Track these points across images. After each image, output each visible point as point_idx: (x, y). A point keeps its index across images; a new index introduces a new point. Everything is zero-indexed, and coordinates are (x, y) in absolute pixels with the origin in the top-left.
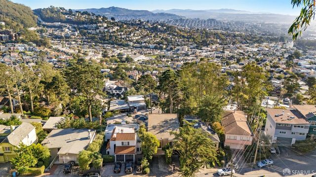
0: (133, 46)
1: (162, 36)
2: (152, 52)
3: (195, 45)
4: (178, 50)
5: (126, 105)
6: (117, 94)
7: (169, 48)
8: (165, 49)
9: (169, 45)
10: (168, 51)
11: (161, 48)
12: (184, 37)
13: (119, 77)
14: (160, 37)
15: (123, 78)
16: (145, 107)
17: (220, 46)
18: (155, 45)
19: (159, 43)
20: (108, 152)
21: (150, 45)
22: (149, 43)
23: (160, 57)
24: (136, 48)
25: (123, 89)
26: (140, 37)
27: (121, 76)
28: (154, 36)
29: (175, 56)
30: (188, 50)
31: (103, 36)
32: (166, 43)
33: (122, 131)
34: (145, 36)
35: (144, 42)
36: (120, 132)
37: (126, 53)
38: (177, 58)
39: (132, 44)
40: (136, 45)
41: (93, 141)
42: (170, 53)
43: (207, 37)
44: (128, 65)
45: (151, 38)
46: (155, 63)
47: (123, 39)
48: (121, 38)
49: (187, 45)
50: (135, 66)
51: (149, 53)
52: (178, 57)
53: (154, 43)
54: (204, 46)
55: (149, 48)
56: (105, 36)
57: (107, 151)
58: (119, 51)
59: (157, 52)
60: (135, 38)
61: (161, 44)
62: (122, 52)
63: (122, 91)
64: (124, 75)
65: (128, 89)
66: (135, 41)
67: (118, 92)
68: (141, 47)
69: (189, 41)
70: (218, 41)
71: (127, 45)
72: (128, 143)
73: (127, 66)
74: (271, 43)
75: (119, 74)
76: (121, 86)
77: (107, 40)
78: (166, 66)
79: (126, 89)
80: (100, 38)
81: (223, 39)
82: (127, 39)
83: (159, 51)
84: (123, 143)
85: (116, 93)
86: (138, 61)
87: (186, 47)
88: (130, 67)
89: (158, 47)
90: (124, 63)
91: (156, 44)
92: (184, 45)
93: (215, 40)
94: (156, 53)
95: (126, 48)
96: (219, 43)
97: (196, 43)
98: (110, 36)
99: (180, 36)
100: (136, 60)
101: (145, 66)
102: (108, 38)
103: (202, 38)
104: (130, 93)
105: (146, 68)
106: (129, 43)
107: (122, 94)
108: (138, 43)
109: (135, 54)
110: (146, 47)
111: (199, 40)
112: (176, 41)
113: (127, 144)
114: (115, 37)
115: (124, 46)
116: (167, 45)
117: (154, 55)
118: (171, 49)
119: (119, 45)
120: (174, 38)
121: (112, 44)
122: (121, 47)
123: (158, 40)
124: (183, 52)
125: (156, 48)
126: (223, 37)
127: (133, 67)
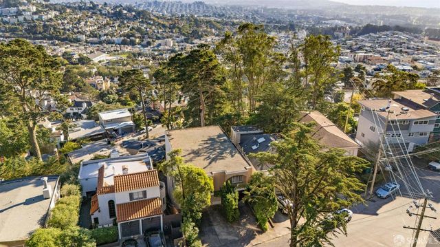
0: (86, 42)
1: (131, 26)
2: (119, 49)
3: (183, 37)
4: (160, 45)
5: (99, 128)
6: (74, 114)
7: (145, 42)
8: (139, 44)
9: (144, 37)
10: (144, 46)
11: (133, 43)
12: (164, 26)
13: (73, 87)
14: (128, 26)
15: (79, 89)
16: (134, 128)
17: (217, 38)
18: (122, 38)
19: (128, 36)
20: (96, 219)
21: (114, 38)
22: (112, 35)
23: (135, 56)
24: (92, 43)
25: (85, 105)
26: (96, 27)
27: (76, 85)
28: (119, 26)
29: (156, 53)
30: (174, 45)
31: (31, 26)
32: (139, 35)
33: (124, 169)
34: (105, 25)
35: (105, 35)
36: (121, 173)
37: (77, 51)
38: (160, 56)
39: (84, 37)
40: (91, 39)
41: (58, 203)
42: (148, 50)
43: (198, 26)
44: (85, 69)
45: (114, 29)
46: (128, 63)
47: (69, 30)
48: (64, 29)
49: (171, 37)
50: (96, 70)
51: (115, 51)
52: (162, 54)
53: (121, 36)
54: (195, 39)
55: (113, 43)
56: (35, 26)
57: (93, 217)
58: (63, 49)
59: (128, 49)
60: (87, 29)
61: (131, 36)
62: (69, 50)
63: (83, 109)
64: (80, 84)
65: (93, 104)
66: (88, 33)
67: (76, 111)
68: (100, 43)
69: (172, 32)
70: (213, 31)
71: (77, 40)
72: (145, 193)
73: (82, 70)
74: (280, 32)
75: (71, 83)
76: (80, 100)
77: (40, 33)
78: (147, 68)
79: (89, 104)
80: (26, 30)
81: (219, 29)
82: (75, 30)
83: (130, 47)
84: (131, 195)
85: (72, 112)
86: (100, 62)
87: (170, 40)
88: (88, 71)
89: (128, 40)
90: (77, 66)
91: (125, 36)
92: (167, 37)
93: (209, 30)
94: (126, 50)
95: (74, 44)
96: (214, 34)
97: (184, 35)
98: (45, 26)
99: (158, 25)
100: (96, 60)
101: (114, 69)
102: (42, 30)
103: (190, 27)
104: (99, 109)
105: (116, 71)
106: (79, 36)
107: (84, 112)
108: (95, 36)
109: (91, 52)
110: (109, 42)
111: (188, 30)
112: (154, 32)
113: (141, 196)
114: (54, 28)
115: (71, 42)
116: (142, 39)
117: (123, 53)
118: (149, 44)
119: (63, 40)
120: (150, 28)
121: (50, 39)
122: (67, 44)
123: (127, 31)
124: (167, 47)
125: (124, 43)
126: (219, 26)
127: (94, 71)
